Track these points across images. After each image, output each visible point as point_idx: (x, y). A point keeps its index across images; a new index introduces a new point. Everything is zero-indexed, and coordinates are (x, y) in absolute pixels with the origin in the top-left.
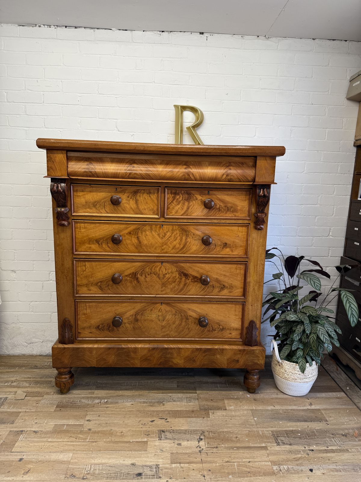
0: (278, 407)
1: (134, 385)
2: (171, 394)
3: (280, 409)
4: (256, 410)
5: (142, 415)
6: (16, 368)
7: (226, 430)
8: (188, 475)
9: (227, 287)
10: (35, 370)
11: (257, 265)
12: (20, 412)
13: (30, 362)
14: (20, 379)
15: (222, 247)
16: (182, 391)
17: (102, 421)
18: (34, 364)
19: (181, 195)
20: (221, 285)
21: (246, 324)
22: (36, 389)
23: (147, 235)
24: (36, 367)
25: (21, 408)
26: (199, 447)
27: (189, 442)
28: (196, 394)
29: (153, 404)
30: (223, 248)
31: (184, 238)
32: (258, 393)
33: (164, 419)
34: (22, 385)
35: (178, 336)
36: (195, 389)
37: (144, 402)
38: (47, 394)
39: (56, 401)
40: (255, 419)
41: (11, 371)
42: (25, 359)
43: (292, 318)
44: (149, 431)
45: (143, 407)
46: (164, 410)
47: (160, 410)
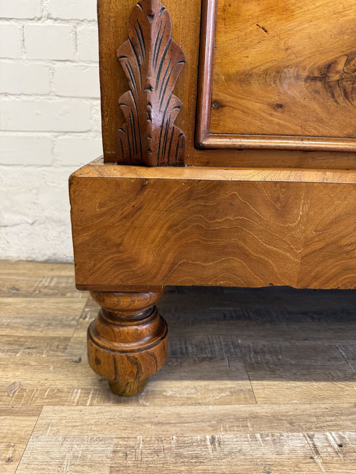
18: (8, 283)
24: (14, 291)
38: (56, 397)
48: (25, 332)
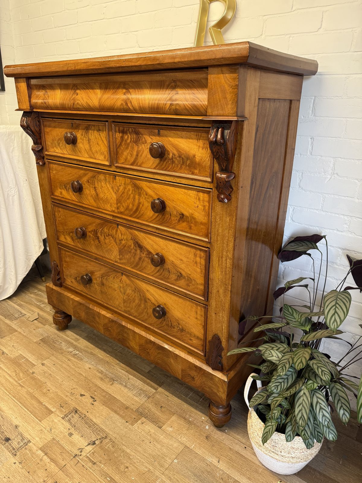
0: (222, 466)
1: (115, 350)
2: (132, 377)
3: (221, 470)
4: (191, 451)
5: (84, 383)
7: (128, 451)
8: (35, 472)
9: (185, 276)
11: (222, 257)
12: (17, 331)
15: (178, 219)
16: (146, 379)
17: (50, 370)
19: (129, 134)
20: (178, 272)
21: (209, 338)
23: (102, 187)
25: (21, 328)
26: (81, 450)
27: (80, 439)
28: (154, 391)
29: (105, 378)
30: (179, 221)
31: (137, 197)
32: (223, 431)
33: (94, 399)
35: (139, 318)
36: (160, 384)
37: (101, 372)
39: (47, 333)
40: (176, 461)
43: (273, 356)
44: (67, 404)
45: (94, 376)
46: (105, 390)
47: (103, 388)
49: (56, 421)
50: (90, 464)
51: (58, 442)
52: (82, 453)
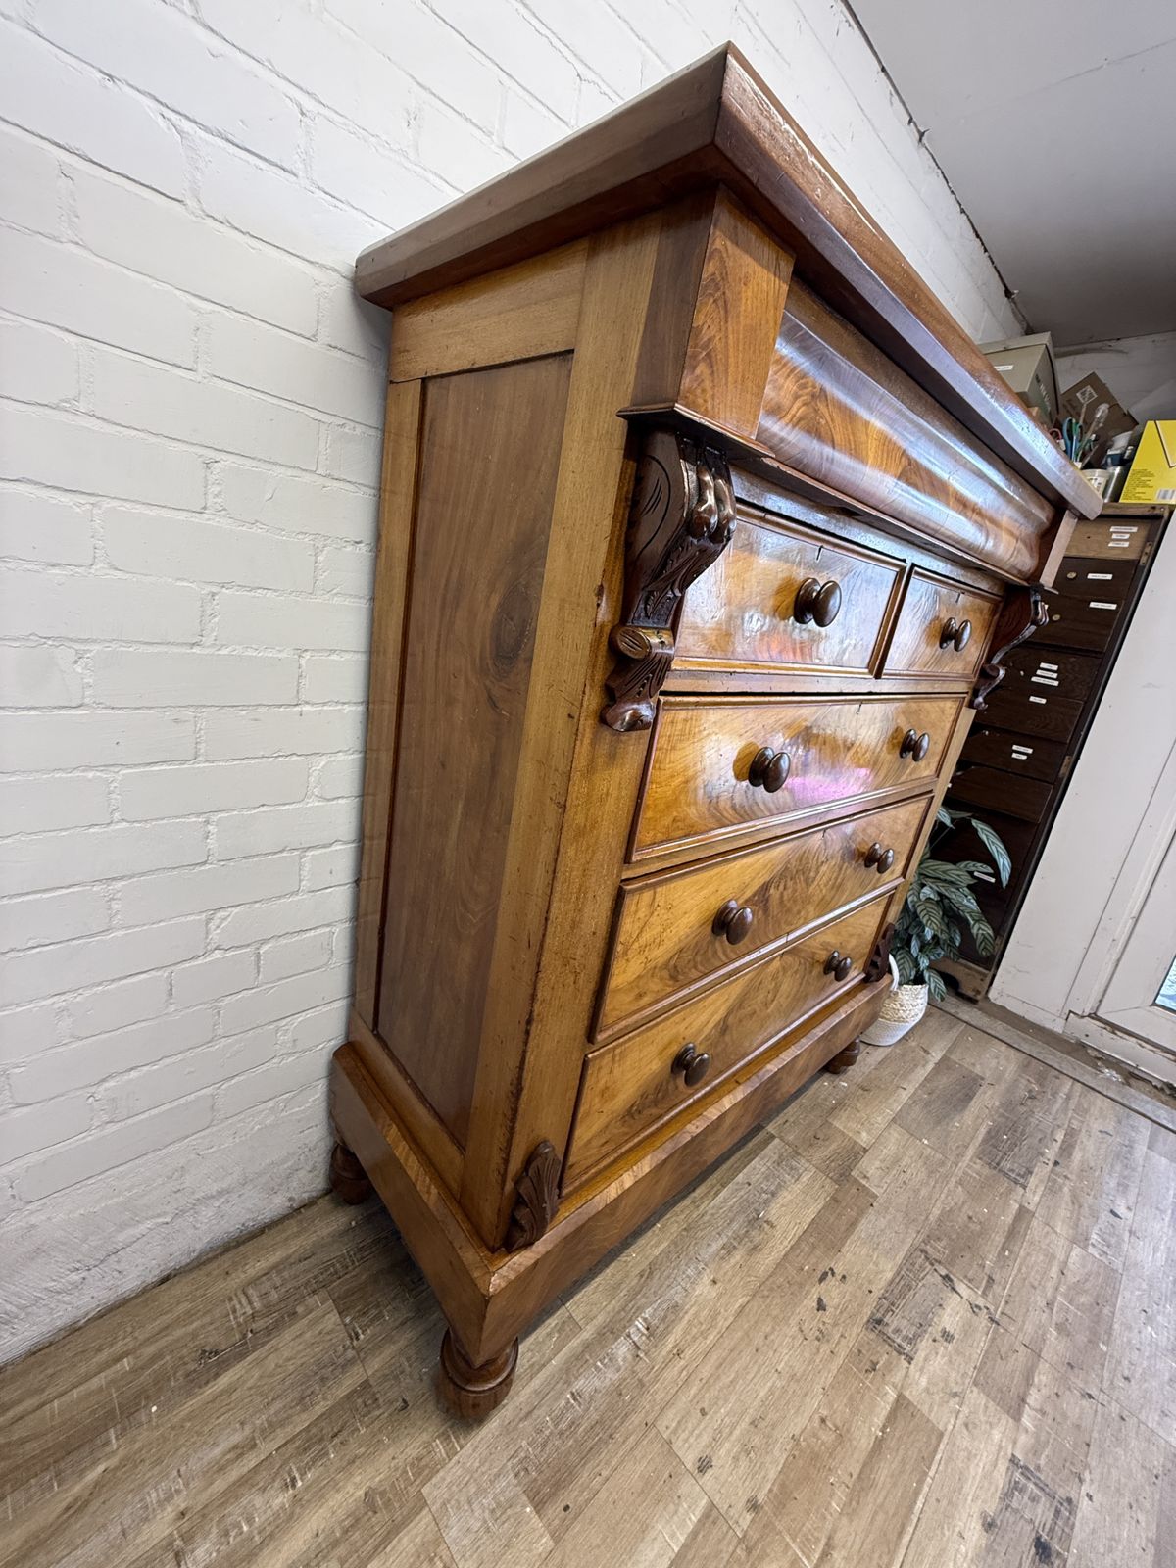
0: (908, 1087)
2: (741, 1175)
4: (898, 1116)
5: (777, 1301)
6: (107, 1443)
10: (224, 1381)
13: (150, 1350)
14: (204, 1498)
17: (733, 1427)
18: (185, 1351)
22: (350, 1488)
24: (213, 1360)
26: (975, 1308)
27: (948, 1310)
28: (777, 1140)
29: (750, 1241)
33: (826, 1273)
34: (250, 1521)
37: (729, 1249)
38: (424, 1469)
39: (497, 1475)
40: (926, 1142)
41: (98, 1485)
42: (99, 1350)
44: (860, 1352)
45: (745, 1269)
46: (792, 1242)
47: (787, 1249)
48: (304, 1416)
49: (924, 1382)
50: (997, 1288)
51: (979, 1369)
52: (982, 1305)
